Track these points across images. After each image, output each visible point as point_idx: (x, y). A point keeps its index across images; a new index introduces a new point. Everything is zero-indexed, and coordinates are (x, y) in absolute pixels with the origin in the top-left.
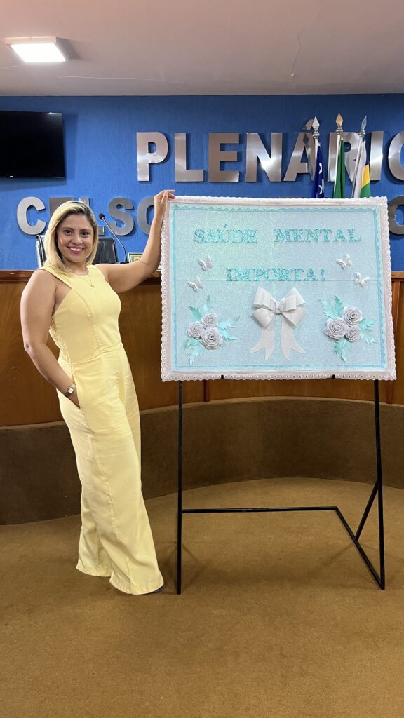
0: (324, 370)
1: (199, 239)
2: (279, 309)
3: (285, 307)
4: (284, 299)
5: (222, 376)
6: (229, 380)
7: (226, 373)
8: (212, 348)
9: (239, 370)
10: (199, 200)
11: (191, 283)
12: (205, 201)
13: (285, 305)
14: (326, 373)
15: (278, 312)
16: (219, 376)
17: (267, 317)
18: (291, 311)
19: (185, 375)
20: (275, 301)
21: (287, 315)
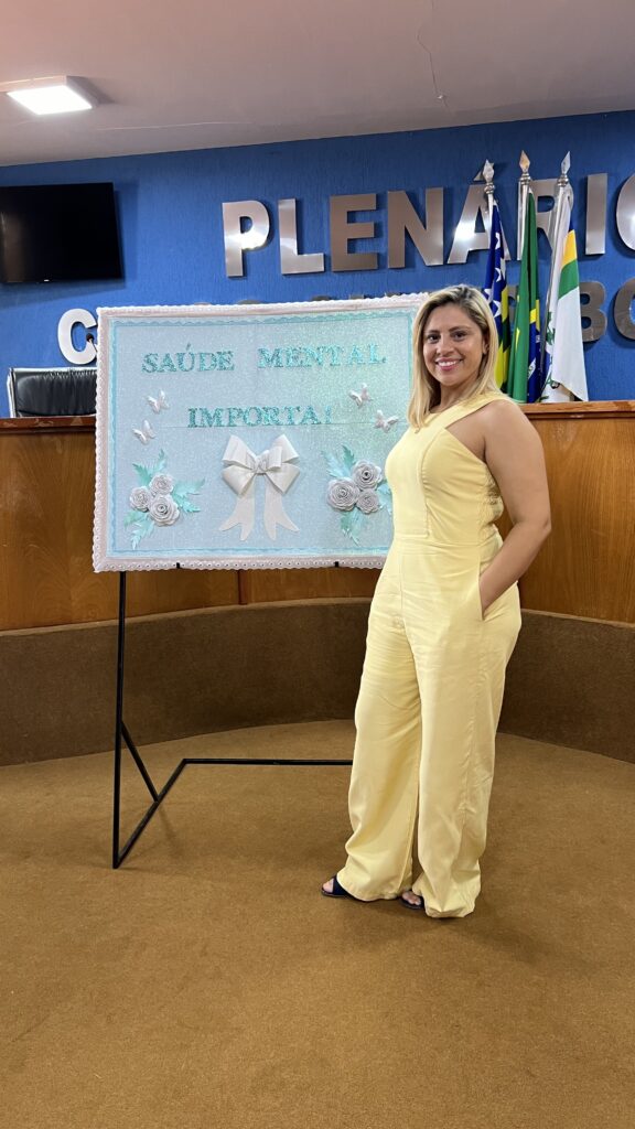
0: (324, 555)
1: (149, 368)
2: (259, 466)
3: (267, 465)
4: (267, 452)
5: (178, 565)
6: (189, 571)
7: (183, 560)
8: (165, 524)
9: (202, 556)
10: (150, 312)
11: (137, 431)
12: (159, 312)
13: (267, 460)
14: (327, 558)
15: (259, 471)
16: (173, 565)
17: (242, 478)
18: (275, 470)
19: (126, 563)
20: (253, 455)
21: (271, 475)
